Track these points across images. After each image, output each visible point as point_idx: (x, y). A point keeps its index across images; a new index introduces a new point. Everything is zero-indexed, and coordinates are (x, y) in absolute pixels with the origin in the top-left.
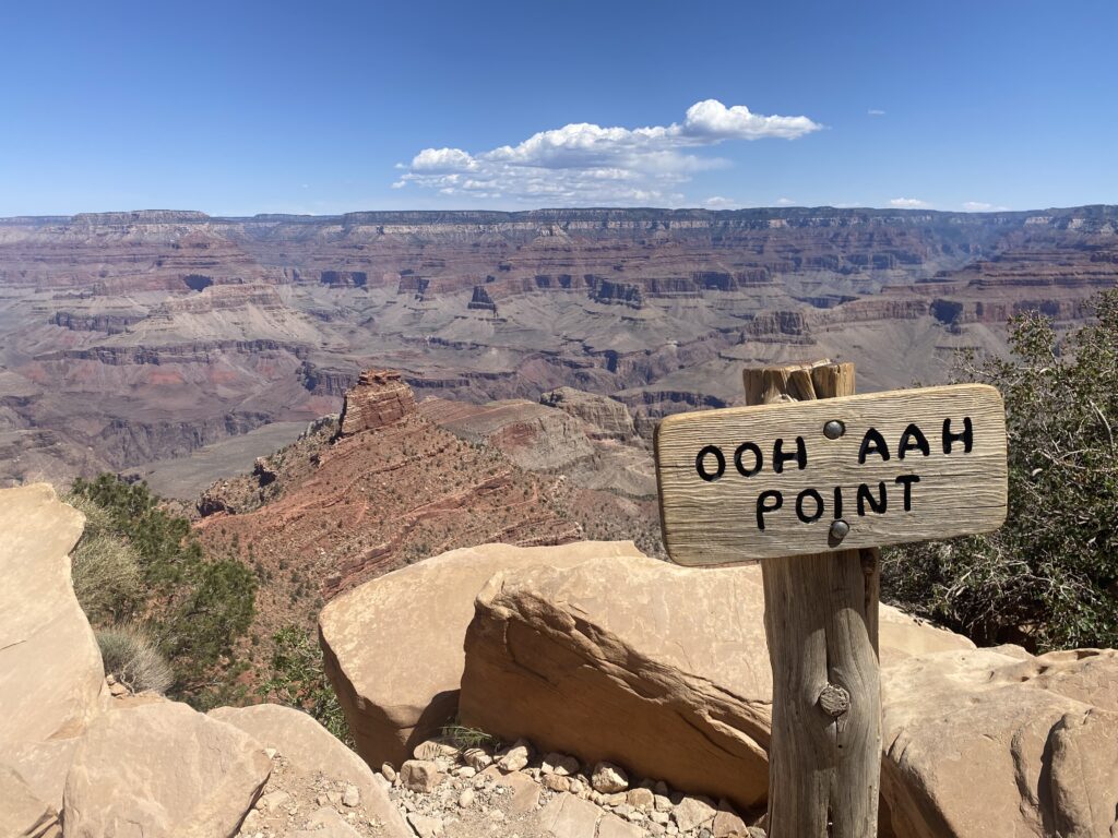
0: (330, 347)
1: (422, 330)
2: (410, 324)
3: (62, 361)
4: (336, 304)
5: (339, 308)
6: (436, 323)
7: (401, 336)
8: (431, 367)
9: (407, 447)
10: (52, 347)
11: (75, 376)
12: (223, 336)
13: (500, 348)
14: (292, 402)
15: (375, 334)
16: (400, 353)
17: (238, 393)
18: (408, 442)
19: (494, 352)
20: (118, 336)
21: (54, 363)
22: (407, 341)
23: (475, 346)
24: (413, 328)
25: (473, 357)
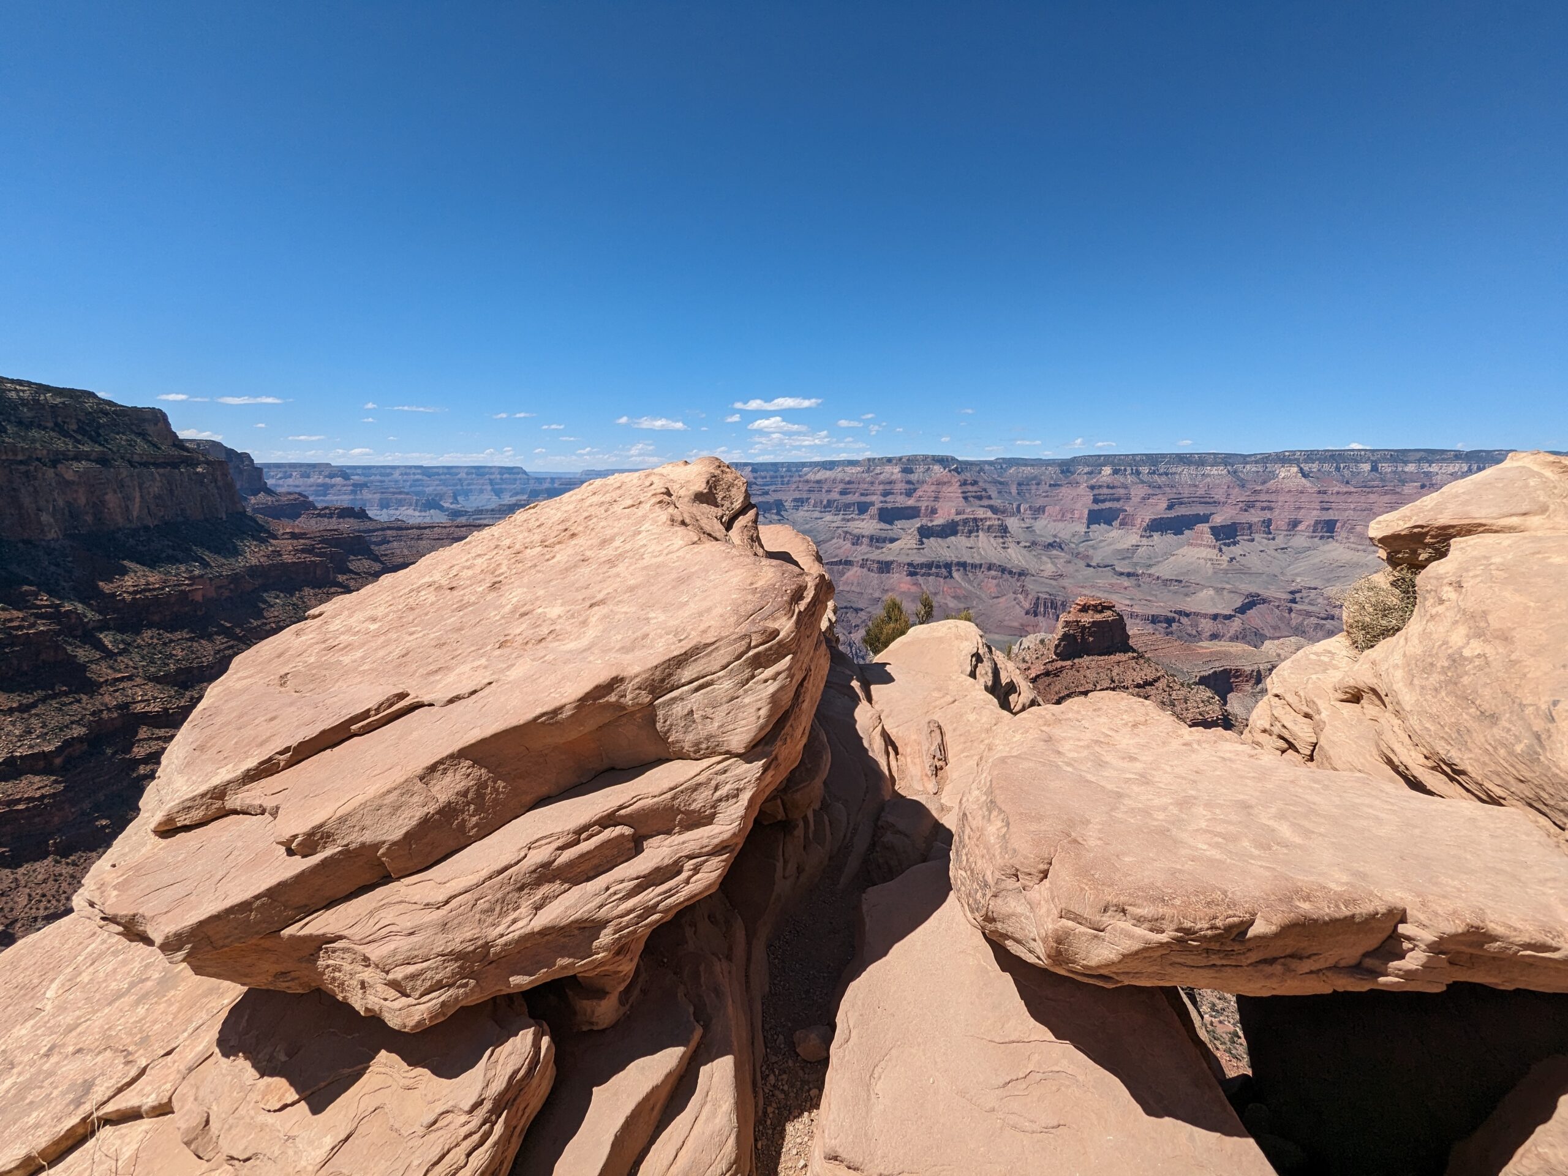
0: (1045, 574)
1: (1136, 564)
2: (1123, 559)
3: (841, 567)
4: (1055, 536)
5: (1058, 540)
6: (1150, 559)
7: (1114, 569)
9: (1114, 674)
10: (836, 556)
11: (847, 579)
12: (957, 557)
13: (1219, 591)
14: (1007, 618)
15: (1089, 566)
16: (1111, 584)
17: (962, 606)
18: (1116, 671)
20: (880, 551)
21: (836, 568)
22: (1122, 574)
23: (1188, 584)
24: (1126, 562)
25: (1186, 595)
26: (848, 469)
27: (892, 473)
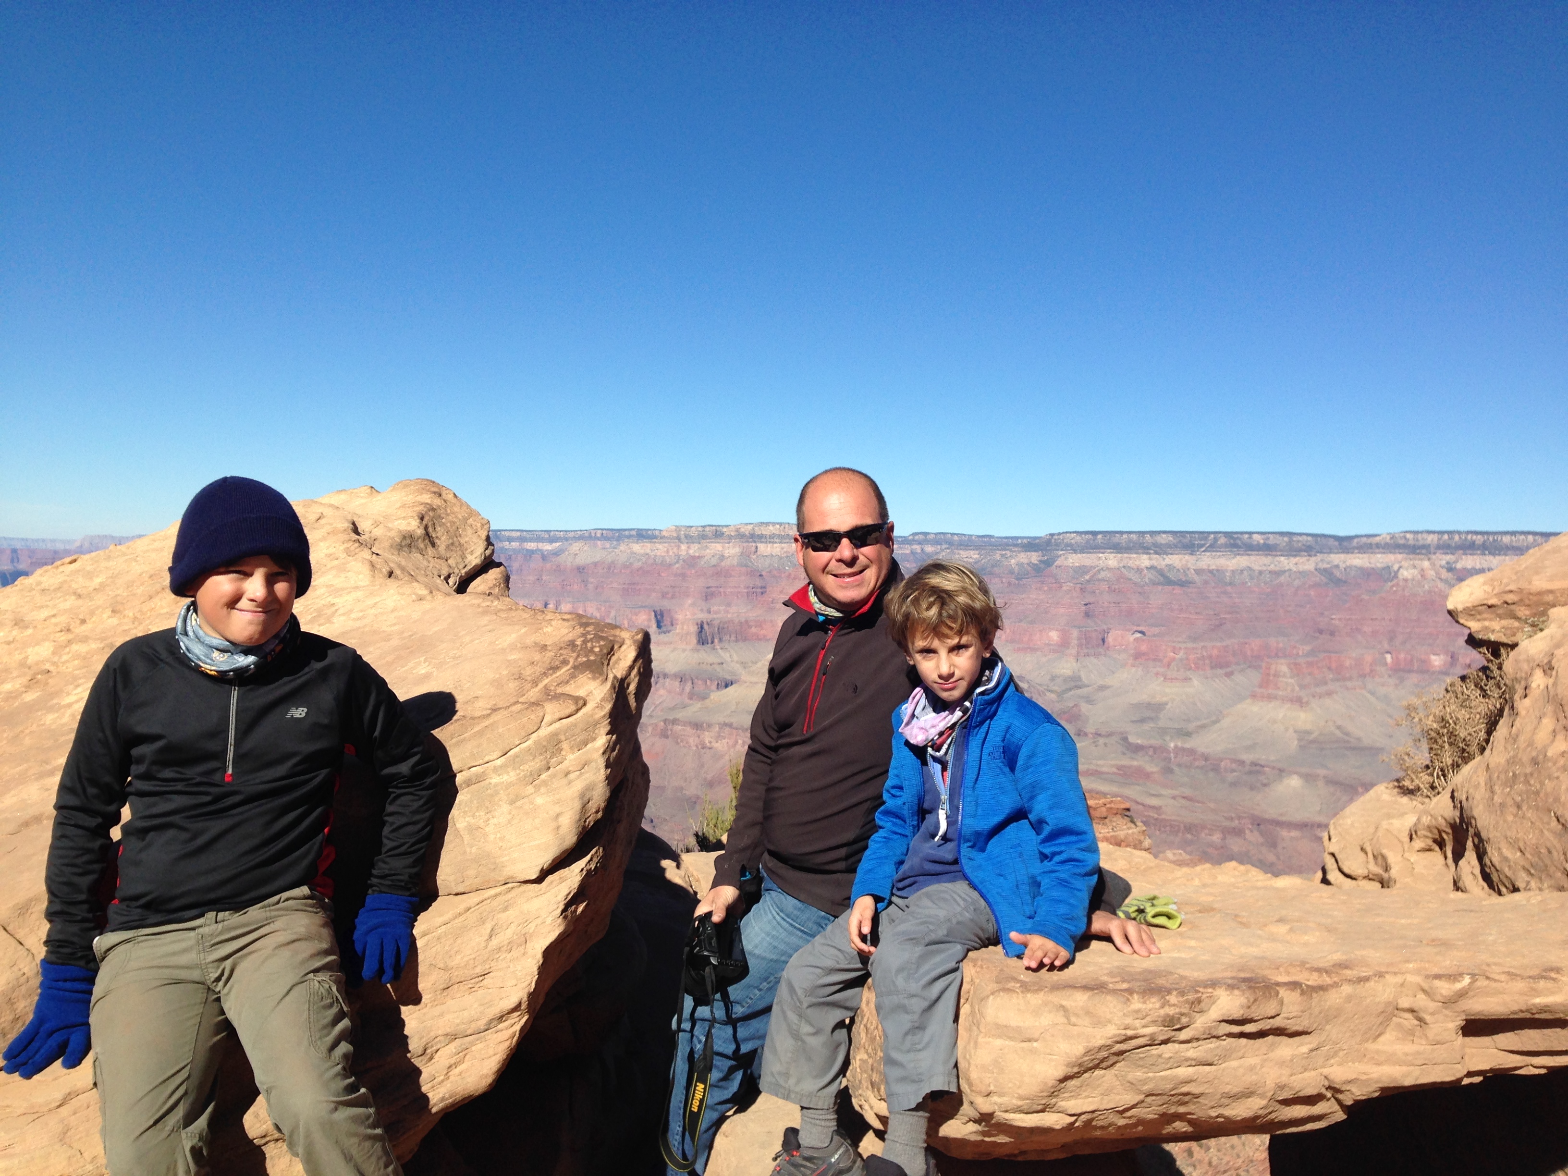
1: (1163, 731)
2: (1142, 721)
6: (1189, 721)
7: (1125, 739)
8: (1174, 798)
13: (1309, 778)
19: (1294, 782)
20: (699, 704)
22: (1137, 749)
23: (1256, 768)
24: (1147, 726)
25: (1252, 788)
26: (637, 548)
27: (722, 557)
